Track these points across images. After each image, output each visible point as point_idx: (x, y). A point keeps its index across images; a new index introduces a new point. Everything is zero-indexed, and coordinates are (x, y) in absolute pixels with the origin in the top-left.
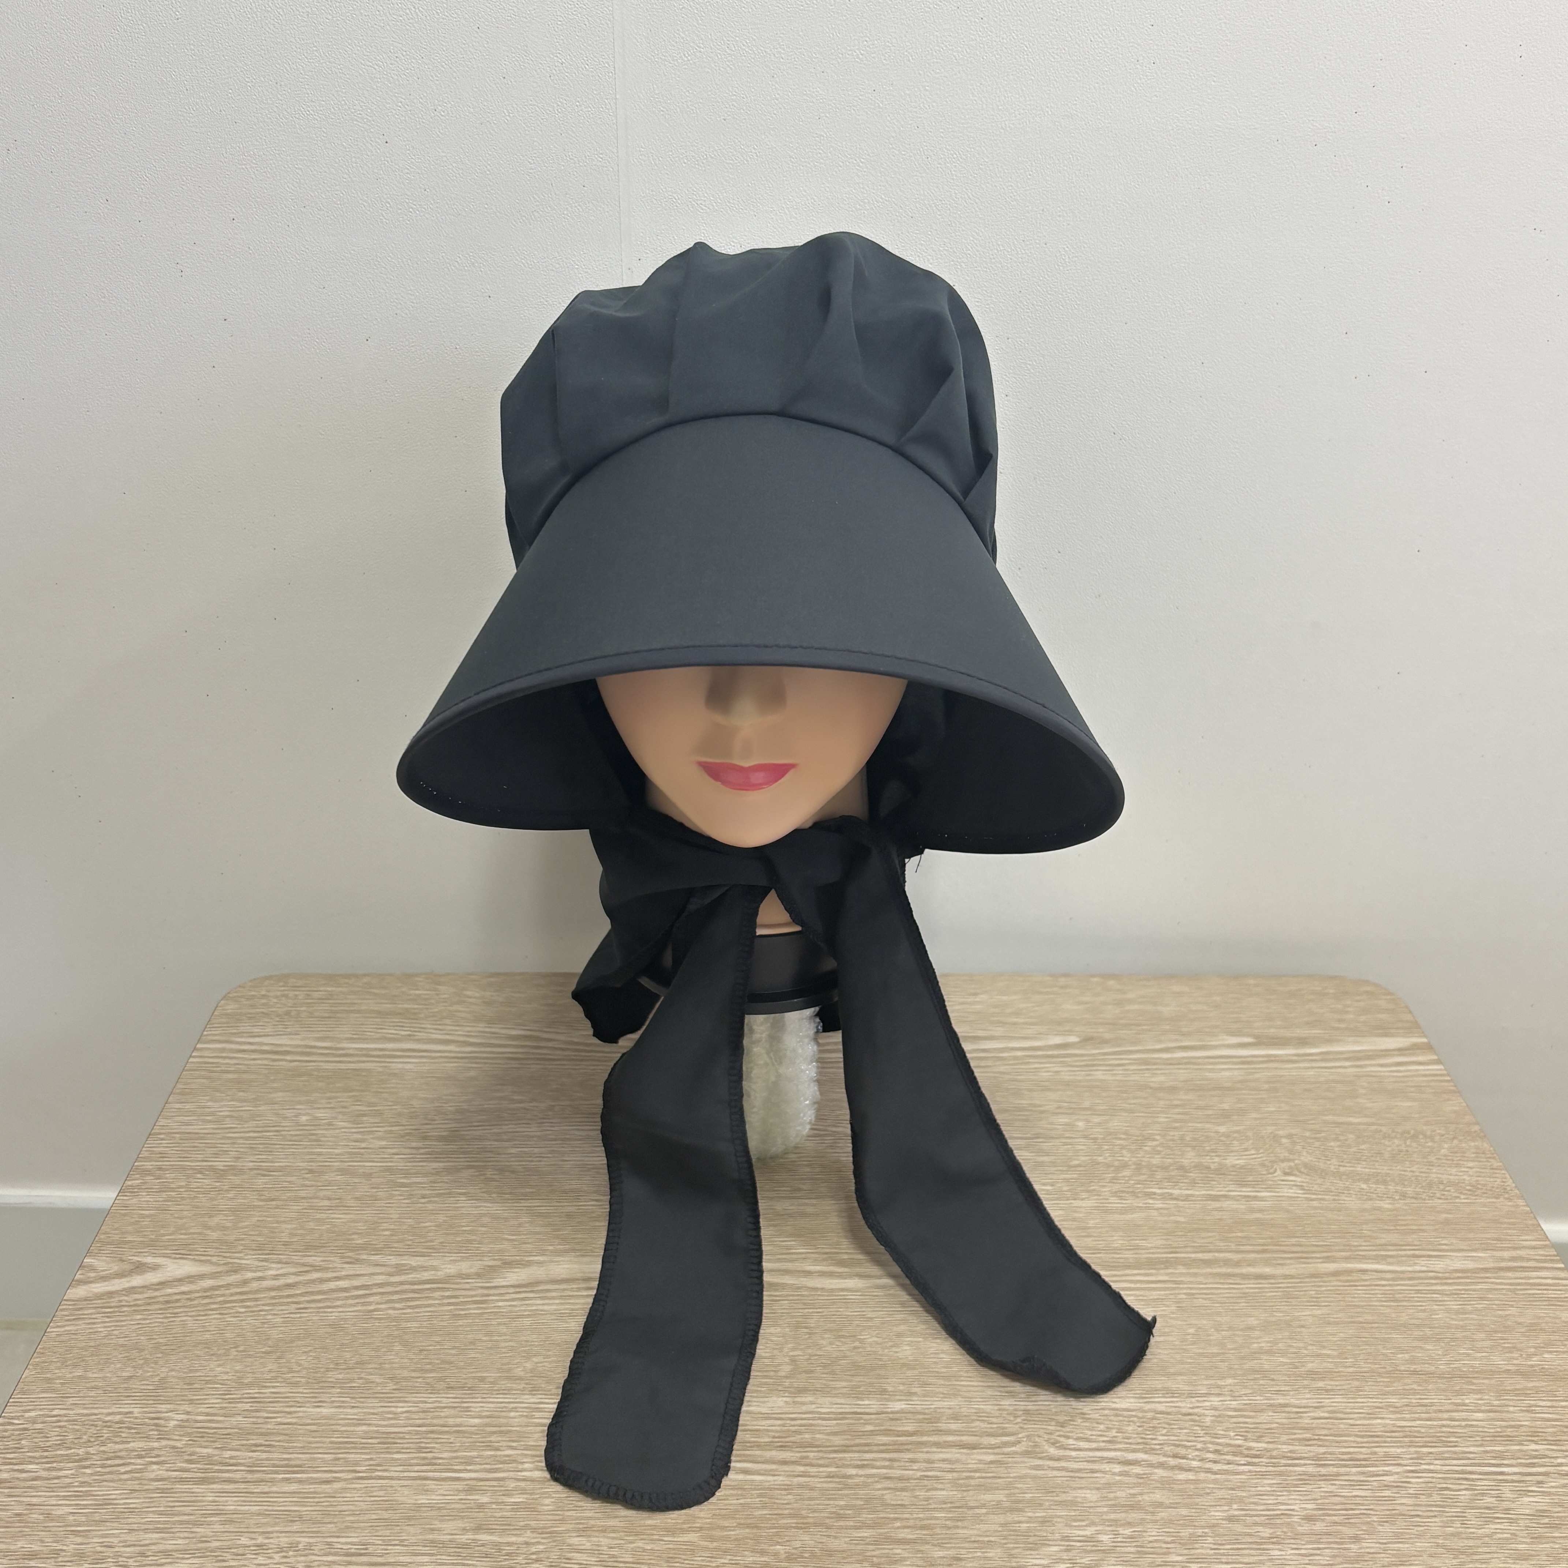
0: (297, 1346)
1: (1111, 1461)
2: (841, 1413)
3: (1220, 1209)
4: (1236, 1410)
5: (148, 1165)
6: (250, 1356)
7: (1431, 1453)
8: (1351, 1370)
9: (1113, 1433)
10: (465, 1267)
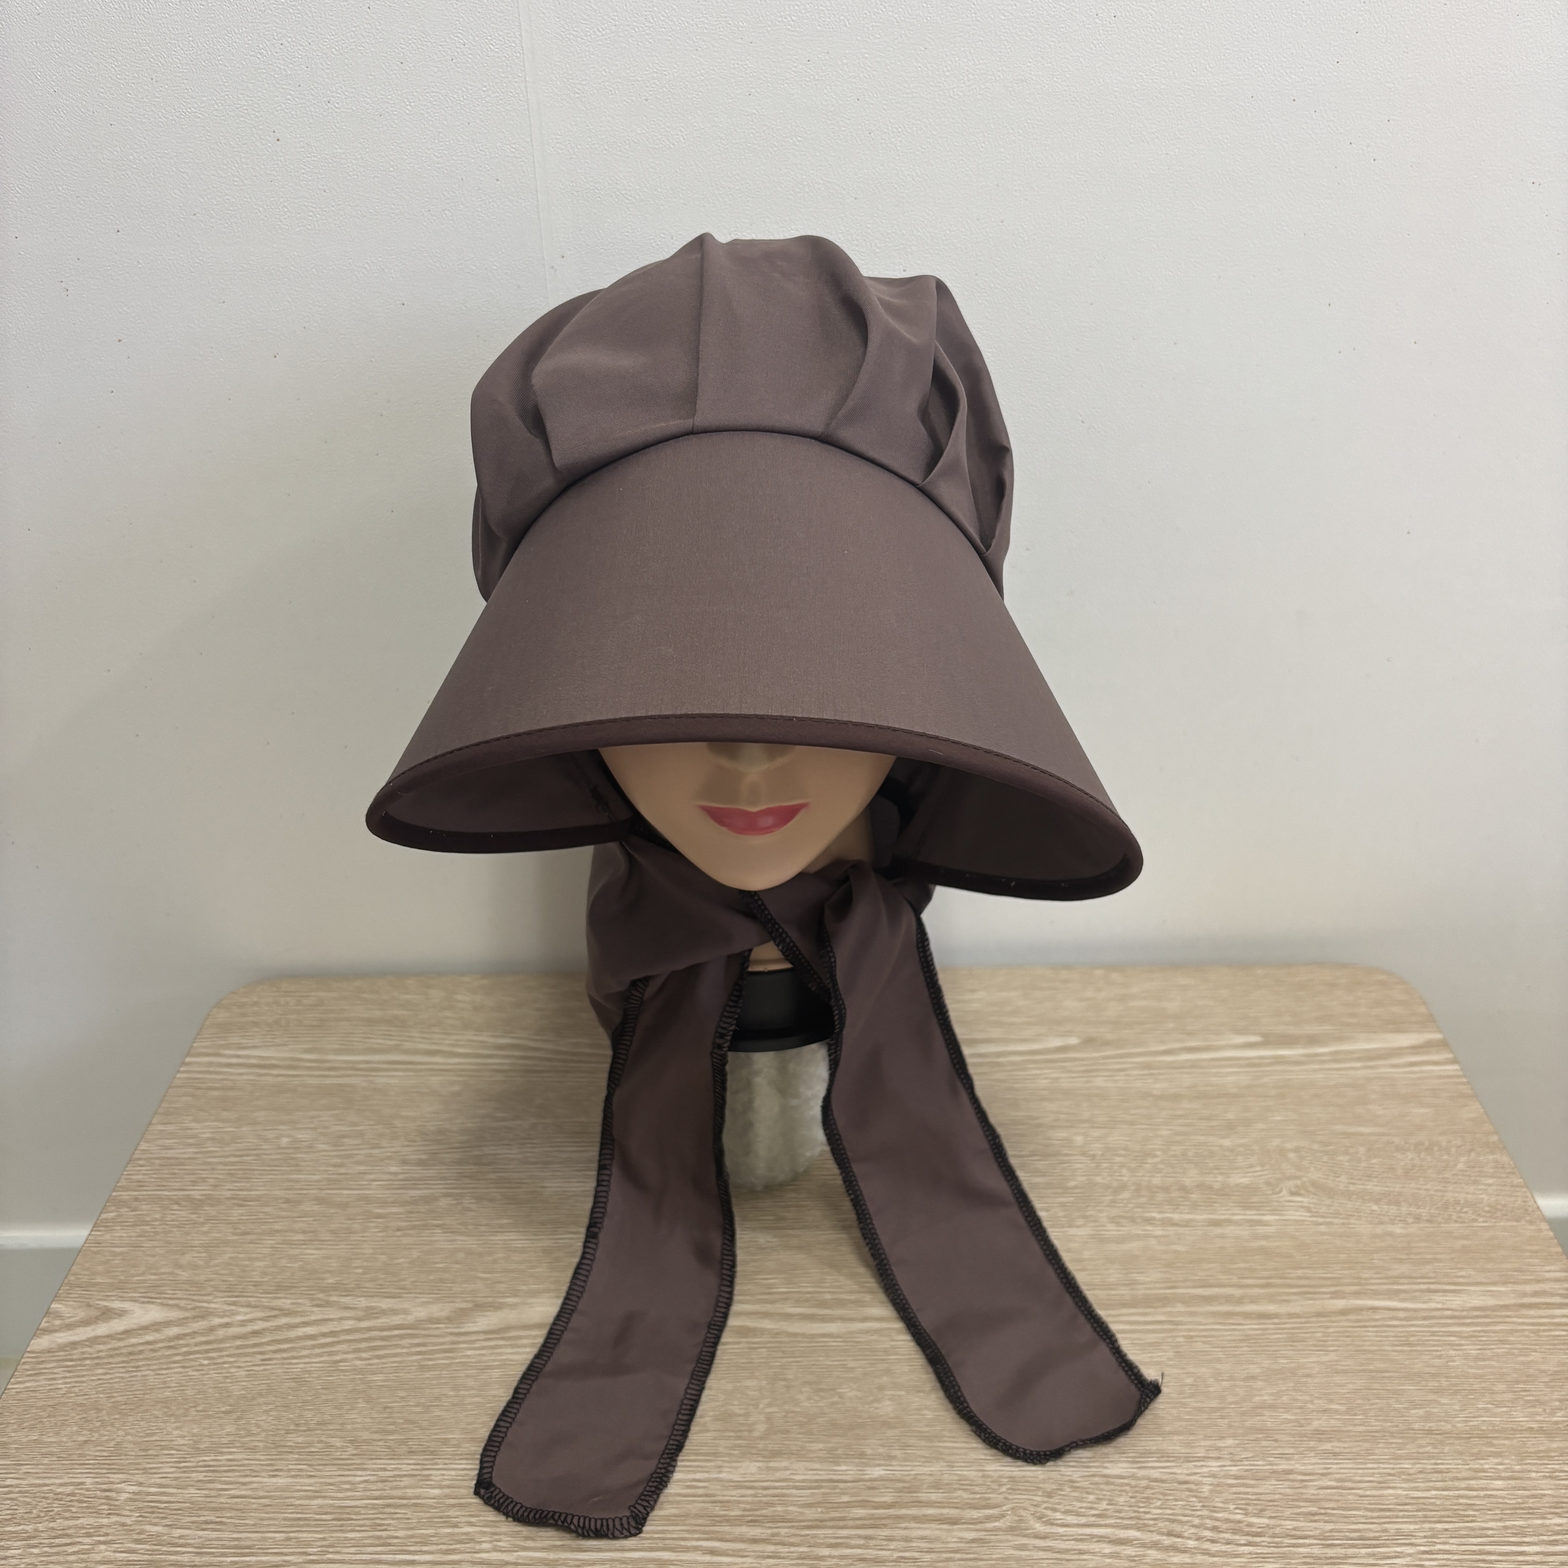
0: (259, 1405)
1: (1101, 1539)
2: (816, 1481)
3: (1223, 1236)
4: (1236, 1477)
5: (125, 1195)
6: (209, 1417)
7: (1446, 1530)
8: (1361, 1428)
9: (1104, 1505)
10: (438, 1310)
